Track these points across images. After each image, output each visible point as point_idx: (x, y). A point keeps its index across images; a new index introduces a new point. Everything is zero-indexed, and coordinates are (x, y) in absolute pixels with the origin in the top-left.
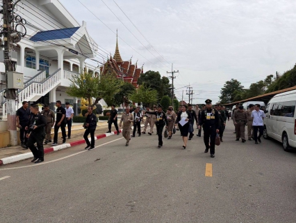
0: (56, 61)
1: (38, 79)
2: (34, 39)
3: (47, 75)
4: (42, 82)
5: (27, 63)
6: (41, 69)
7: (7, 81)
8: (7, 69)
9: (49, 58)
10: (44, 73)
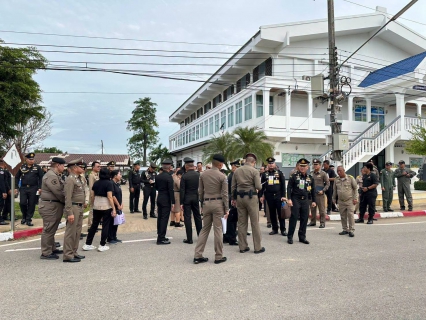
0: (394, 106)
1: (368, 134)
2: (364, 84)
3: (382, 127)
4: (374, 138)
5: (356, 115)
6: (374, 120)
7: (332, 144)
8: (333, 131)
9: (384, 104)
10: (378, 125)
